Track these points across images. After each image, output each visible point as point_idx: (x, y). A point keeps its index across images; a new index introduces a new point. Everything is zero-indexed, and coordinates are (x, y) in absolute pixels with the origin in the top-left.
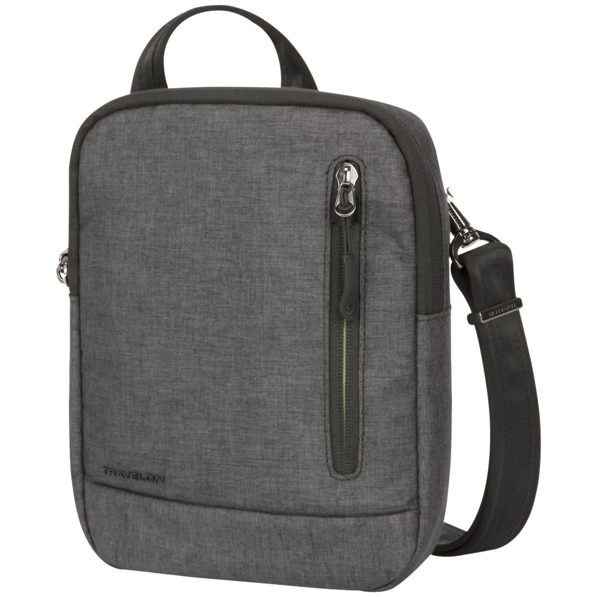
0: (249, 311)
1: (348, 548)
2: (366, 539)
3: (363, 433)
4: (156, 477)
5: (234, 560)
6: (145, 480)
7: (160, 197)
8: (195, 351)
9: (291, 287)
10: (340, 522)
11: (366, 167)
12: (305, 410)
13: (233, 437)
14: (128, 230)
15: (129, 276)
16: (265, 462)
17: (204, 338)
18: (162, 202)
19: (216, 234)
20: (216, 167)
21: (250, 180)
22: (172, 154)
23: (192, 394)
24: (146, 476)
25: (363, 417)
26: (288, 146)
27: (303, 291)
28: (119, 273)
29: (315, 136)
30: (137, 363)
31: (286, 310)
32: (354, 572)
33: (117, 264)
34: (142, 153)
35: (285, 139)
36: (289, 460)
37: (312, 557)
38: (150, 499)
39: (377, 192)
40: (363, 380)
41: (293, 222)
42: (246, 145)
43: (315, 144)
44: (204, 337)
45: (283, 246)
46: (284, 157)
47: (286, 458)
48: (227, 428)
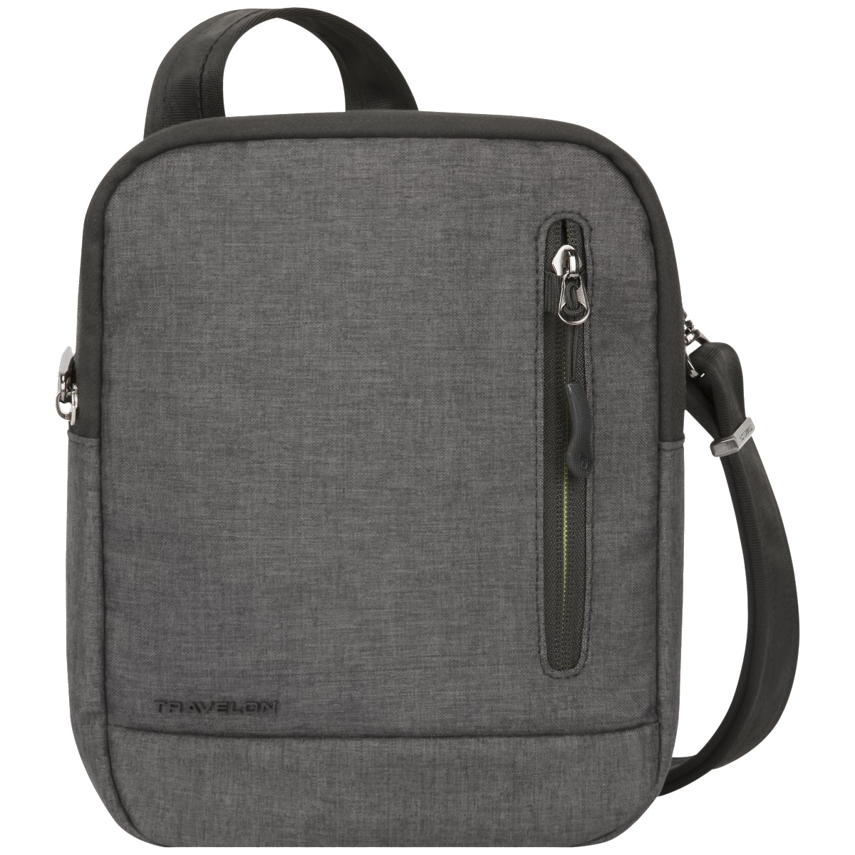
0: (420, 447)
1: (566, 781)
2: (591, 768)
3: (591, 610)
4: (264, 704)
5: (386, 818)
6: (241, 711)
7: (264, 279)
8: (328, 512)
9: (486, 408)
10: (559, 743)
11: (591, 230)
12: (506, 582)
13: (395, 629)
14: (208, 331)
15: (210, 403)
16: (447, 659)
17: (344, 492)
18: (269, 286)
19: (364, 334)
20: (361, 232)
21: (419, 251)
22: (283, 216)
23: (325, 574)
24: (245, 706)
25: (592, 588)
26: (477, 199)
27: (504, 414)
28: (191, 398)
29: (517, 183)
30: (225, 533)
31: (480, 443)
32: (571, 817)
33: (186, 384)
34: (231, 215)
35: (472, 188)
36: (484, 653)
37: (511, 798)
38: (246, 741)
39: (609, 265)
40: (593, 538)
41: (487, 312)
42: (411, 197)
43: (517, 195)
44: (344, 489)
45: (473, 348)
46: (471, 215)
47: (479, 651)
48: (385, 617)
